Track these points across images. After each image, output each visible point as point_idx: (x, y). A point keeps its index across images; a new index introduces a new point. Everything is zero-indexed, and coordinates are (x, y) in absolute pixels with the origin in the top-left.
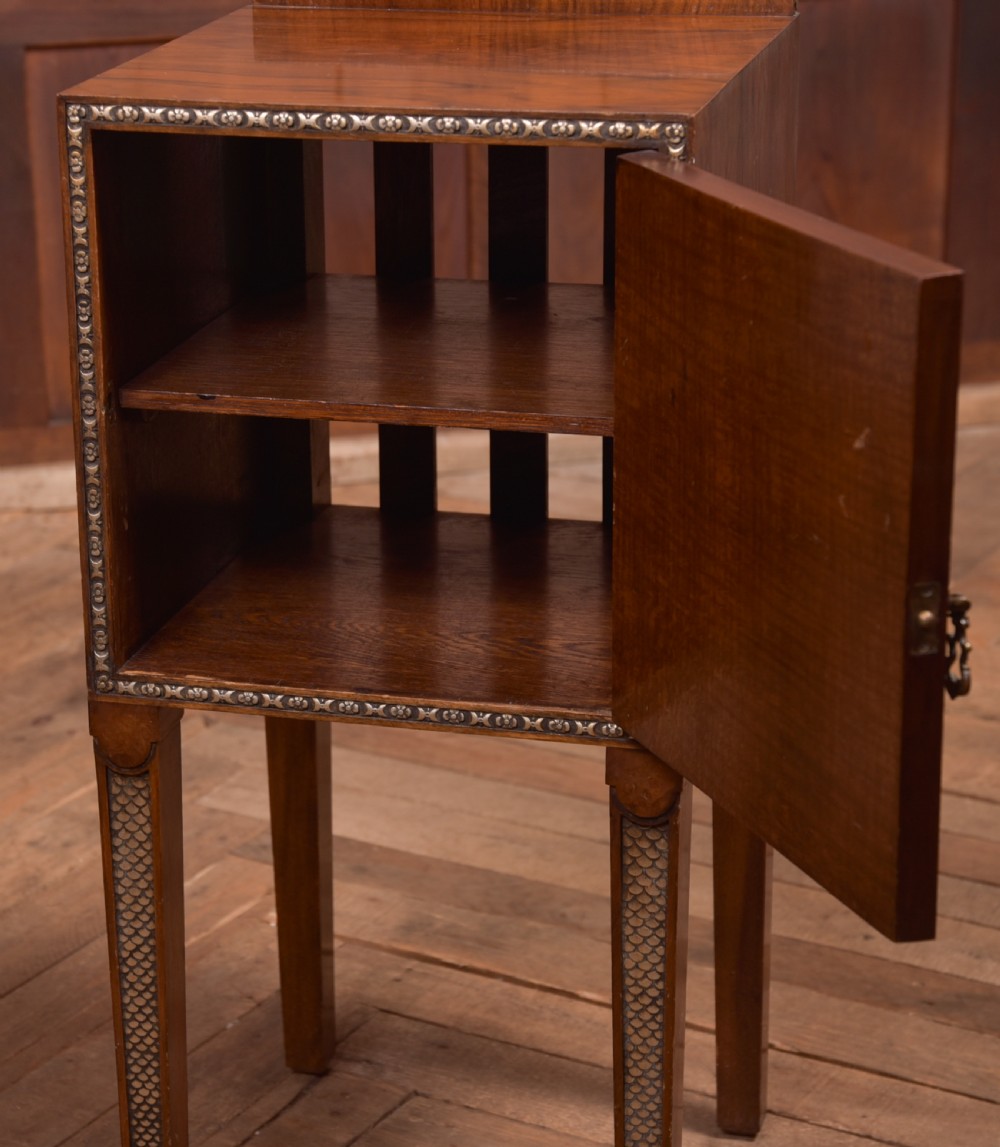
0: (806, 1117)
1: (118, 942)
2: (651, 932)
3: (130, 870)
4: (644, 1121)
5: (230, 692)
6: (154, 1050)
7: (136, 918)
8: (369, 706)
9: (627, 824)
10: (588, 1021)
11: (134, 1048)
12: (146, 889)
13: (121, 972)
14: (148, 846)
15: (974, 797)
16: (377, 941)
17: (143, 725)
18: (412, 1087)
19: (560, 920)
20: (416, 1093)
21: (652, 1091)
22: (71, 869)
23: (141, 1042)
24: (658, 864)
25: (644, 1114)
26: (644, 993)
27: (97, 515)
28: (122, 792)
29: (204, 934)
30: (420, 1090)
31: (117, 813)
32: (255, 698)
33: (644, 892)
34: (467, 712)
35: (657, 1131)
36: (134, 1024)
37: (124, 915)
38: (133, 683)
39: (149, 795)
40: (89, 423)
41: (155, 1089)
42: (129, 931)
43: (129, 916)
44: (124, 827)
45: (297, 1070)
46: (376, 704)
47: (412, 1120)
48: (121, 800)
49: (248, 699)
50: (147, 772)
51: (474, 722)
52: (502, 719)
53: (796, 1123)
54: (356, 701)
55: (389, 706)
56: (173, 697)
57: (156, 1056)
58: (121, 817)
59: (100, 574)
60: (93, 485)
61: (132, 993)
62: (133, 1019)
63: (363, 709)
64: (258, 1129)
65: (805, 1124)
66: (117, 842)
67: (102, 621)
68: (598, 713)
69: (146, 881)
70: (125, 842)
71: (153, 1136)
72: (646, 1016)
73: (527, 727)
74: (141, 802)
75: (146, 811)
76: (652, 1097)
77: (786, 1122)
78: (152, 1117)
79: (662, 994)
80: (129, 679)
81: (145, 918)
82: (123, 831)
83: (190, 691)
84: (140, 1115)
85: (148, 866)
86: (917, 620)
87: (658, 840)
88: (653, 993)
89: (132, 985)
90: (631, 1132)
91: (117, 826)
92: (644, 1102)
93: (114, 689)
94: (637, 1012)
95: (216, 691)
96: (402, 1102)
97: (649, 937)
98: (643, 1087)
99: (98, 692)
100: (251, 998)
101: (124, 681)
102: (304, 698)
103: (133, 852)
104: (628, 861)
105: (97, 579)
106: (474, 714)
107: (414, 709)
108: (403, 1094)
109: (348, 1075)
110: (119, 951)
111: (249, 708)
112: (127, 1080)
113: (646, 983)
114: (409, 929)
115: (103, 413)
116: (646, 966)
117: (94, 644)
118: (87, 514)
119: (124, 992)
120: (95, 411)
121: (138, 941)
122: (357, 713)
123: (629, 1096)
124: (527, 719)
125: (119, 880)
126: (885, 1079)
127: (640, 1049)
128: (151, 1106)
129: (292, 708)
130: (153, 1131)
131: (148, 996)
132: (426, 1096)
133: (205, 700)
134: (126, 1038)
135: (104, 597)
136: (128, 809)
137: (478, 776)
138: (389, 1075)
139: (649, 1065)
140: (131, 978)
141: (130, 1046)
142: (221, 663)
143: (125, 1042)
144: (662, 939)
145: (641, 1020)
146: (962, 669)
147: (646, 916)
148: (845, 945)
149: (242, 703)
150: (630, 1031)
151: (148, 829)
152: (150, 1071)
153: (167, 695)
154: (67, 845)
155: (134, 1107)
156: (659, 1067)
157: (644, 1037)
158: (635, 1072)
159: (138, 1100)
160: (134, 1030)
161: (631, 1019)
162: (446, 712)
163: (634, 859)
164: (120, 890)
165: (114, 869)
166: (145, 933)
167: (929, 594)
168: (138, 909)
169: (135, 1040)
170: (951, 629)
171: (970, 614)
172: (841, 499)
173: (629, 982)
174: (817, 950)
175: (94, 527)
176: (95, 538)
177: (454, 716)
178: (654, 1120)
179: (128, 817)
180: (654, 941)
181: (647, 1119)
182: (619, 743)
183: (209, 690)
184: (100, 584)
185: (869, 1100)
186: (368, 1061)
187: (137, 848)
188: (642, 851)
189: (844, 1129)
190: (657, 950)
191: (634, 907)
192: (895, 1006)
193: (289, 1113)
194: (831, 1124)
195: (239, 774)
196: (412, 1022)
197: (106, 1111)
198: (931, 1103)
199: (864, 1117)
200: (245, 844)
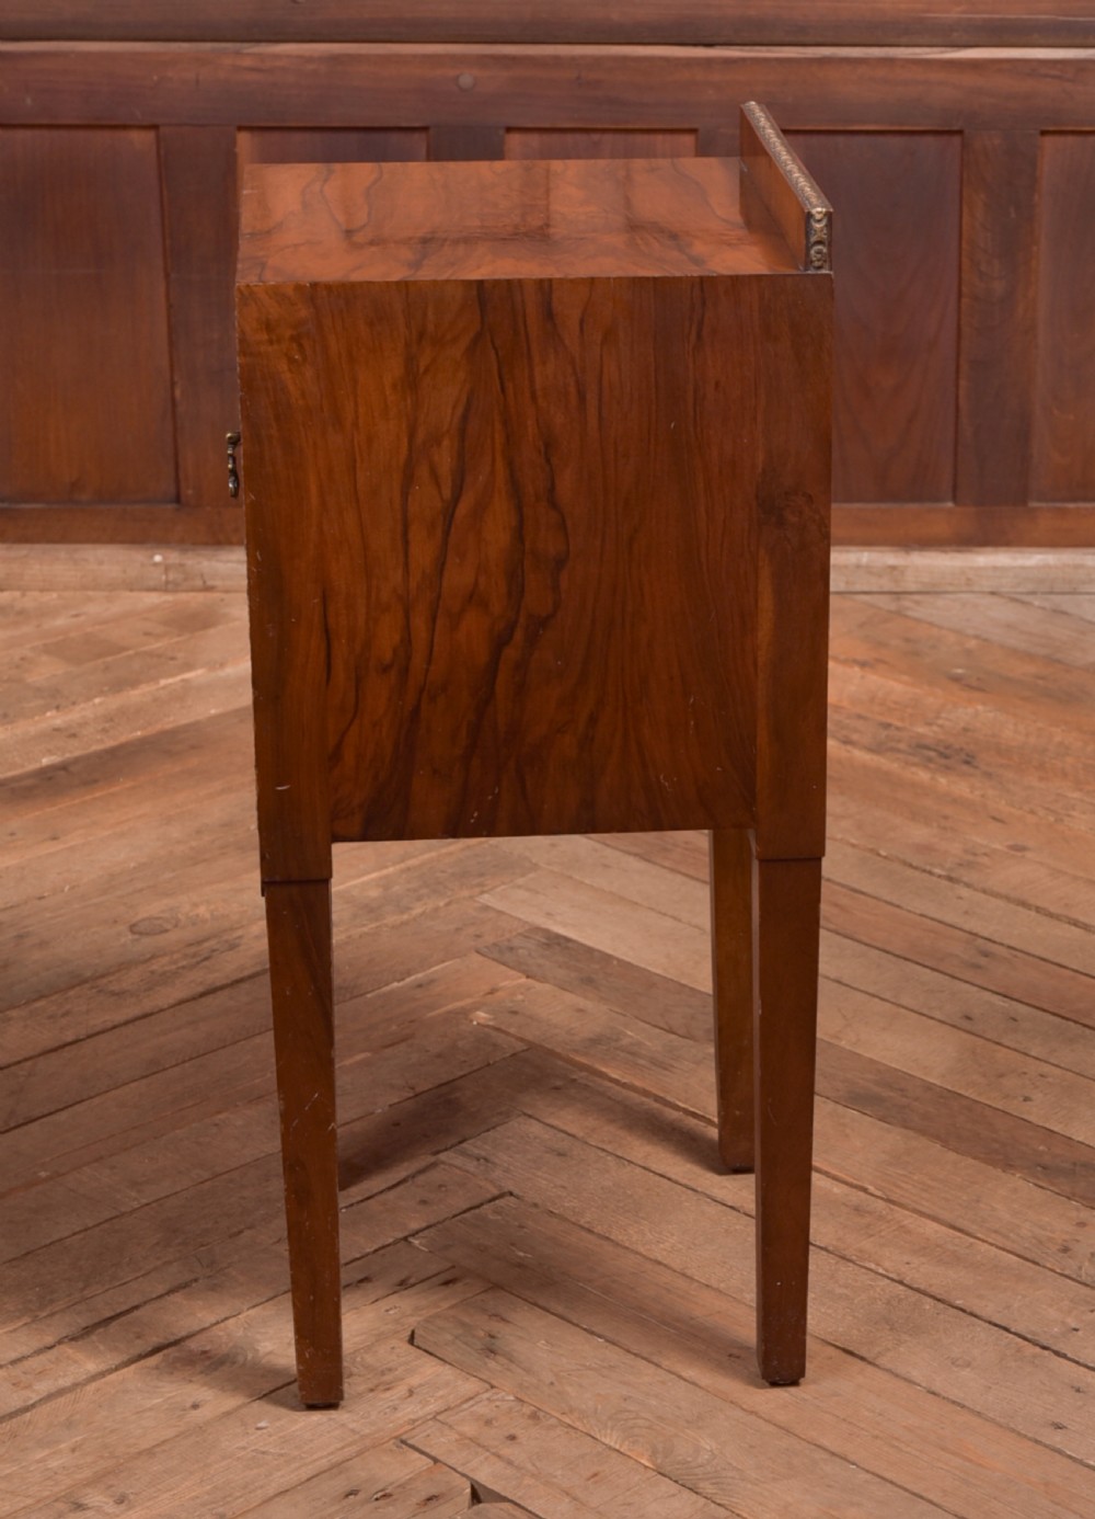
0: (855, 1259)
18: (508, 1188)
20: (511, 1194)
30: (516, 1192)
47: (491, 1217)
65: (851, 1264)
96: (494, 1200)
100: (413, 1088)
108: (496, 1192)
114: (595, 1042)
126: (950, 1231)
132: (517, 1197)
138: (496, 1174)
148: (999, 1104)
174: (970, 1106)
185: (925, 1249)
189: (884, 1272)
192: (1008, 1166)
193: (383, 1196)
194: (873, 1266)
195: (531, 875)
196: (548, 1128)
197: (220, 1175)
198: (979, 1257)
199: (908, 1263)
200: (495, 945)
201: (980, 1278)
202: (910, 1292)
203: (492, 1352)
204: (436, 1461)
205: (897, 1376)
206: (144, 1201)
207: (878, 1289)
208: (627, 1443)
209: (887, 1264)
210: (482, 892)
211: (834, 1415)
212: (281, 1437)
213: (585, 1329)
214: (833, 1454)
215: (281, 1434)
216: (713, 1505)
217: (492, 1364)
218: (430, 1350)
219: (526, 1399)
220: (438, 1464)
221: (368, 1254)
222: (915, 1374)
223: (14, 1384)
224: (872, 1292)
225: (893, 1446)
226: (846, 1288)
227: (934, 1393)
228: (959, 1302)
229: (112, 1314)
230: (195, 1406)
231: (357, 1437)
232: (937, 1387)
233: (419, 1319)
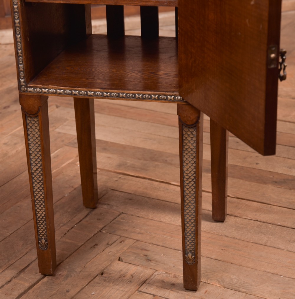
0: (239, 216)
1: (31, 168)
2: (191, 159)
3: (34, 146)
4: (190, 215)
5: (62, 90)
6: (43, 200)
7: (36, 160)
8: (105, 93)
9: (184, 127)
10: (174, 191)
11: (37, 200)
12: (39, 151)
13: (32, 177)
14: (39, 138)
15: (289, 122)
16: (110, 169)
17: (36, 101)
18: (121, 211)
19: (165, 162)
20: (123, 213)
21: (192, 207)
22: (17, 151)
23: (39, 198)
24: (193, 139)
25: (190, 214)
26: (189, 178)
27: (19, 36)
28: (30, 122)
29: (58, 169)
30: (124, 212)
31: (29, 129)
32: (70, 92)
33: (189, 147)
34: (135, 94)
35: (194, 219)
36: (37, 192)
37: (32, 160)
38: (32, 88)
39: (39, 123)
40: (16, 7)
41: (44, 211)
42: (34, 164)
43: (34, 160)
44: (31, 133)
45: (87, 207)
46: (107, 93)
47: (122, 221)
48: (30, 125)
49: (68, 92)
50: (38, 116)
51: (137, 97)
52: (146, 96)
53: (236, 217)
54: (101, 92)
55: (111, 93)
56: (45, 92)
57: (44, 202)
58: (30, 130)
59: (21, 54)
60: (18, 26)
61: (36, 183)
62: (36, 191)
63: (103, 94)
64: (76, 225)
65: (238, 218)
66: (30, 137)
67: (22, 69)
68: (175, 93)
69: (39, 149)
70: (32, 138)
71: (44, 225)
72: (190, 185)
73: (153, 98)
74: (36, 125)
75: (38, 128)
76: (192, 209)
77: (233, 218)
78: (43, 220)
79: (195, 178)
80: (31, 87)
81: (39, 160)
82: (31, 134)
83: (50, 90)
84: (40, 219)
85: (39, 145)
86: (270, 57)
87: (193, 132)
88: (192, 178)
89: (36, 181)
90: (186, 219)
91: (29, 133)
92: (190, 210)
93: (27, 90)
94: (188, 184)
95: (58, 90)
96: (119, 216)
97: (191, 161)
98: (190, 206)
99: (22, 92)
100: (72, 187)
101: (29, 88)
102: (85, 91)
103: (34, 140)
104: (184, 138)
105: (20, 56)
106: (137, 95)
107: (119, 94)
108: (119, 213)
109: (102, 208)
110: (31, 171)
111: (68, 95)
112: (35, 209)
113: (190, 175)
114: (120, 166)
115: (20, 3)
116: (190, 170)
117: (20, 77)
118: (16, 36)
119: (33, 183)
120: (17, 3)
121: (37, 167)
122: (101, 96)
123: (185, 208)
124: (153, 96)
125: (31, 149)
126: (262, 204)
127: (189, 194)
128: (43, 217)
129: (81, 95)
130: (44, 224)
131: (41, 184)
132: (126, 214)
133: (55, 93)
134: (34, 196)
135: (23, 62)
136: (32, 127)
137: (140, 120)
138: (114, 208)
139: (191, 199)
140: (35, 178)
141: (36, 199)
142: (59, 82)
143: (34, 198)
144: (195, 161)
145: (189, 186)
146: (284, 72)
147: (190, 155)
148: (250, 166)
149: (66, 94)
150: (185, 189)
151: (39, 133)
152: (42, 206)
153: (43, 92)
154: (15, 144)
155: (38, 217)
156: (194, 200)
157: (190, 191)
158: (187, 201)
159: (39, 215)
160: (37, 194)
161: (186, 186)
162: (128, 94)
163: (186, 138)
164: (31, 152)
165: (29, 146)
166: (39, 165)
167: (274, 49)
168: (37, 158)
169: (37, 197)
170: (280, 60)
171: (286, 55)
172: (247, 21)
173: (185, 174)
174: (242, 168)
175: (18, 40)
176: (19, 43)
177: (131, 96)
178: (193, 215)
179: (33, 130)
180: (193, 162)
181: (191, 215)
182: (181, 102)
183: (56, 90)
184: (21, 58)
185: (258, 210)
186: (108, 204)
187: (36, 139)
188: (188, 135)
189: (250, 219)
190: (193, 165)
191: (186, 152)
192: (265, 183)
193: (85, 220)
194: (246, 217)
195: (67, 122)
196: (121, 193)
197: (30, 221)
198: (275, 210)
199: (256, 215)
200: (70, 142)
201: (280, 216)
202: (262, 223)
203: (149, 260)
204: (154, 296)
205: (275, 248)
206: (11, 232)
207: (252, 224)
208: (209, 280)
209: (250, 216)
210: (56, 129)
211: (265, 262)
212: (101, 296)
213: (173, 249)
214: (273, 274)
215: (100, 295)
216: (248, 295)
217: (152, 264)
218: (130, 263)
219: (169, 272)
220: (155, 296)
221: (92, 237)
222: (280, 246)
223: (6, 294)
224: (251, 225)
225: (289, 269)
226: (242, 225)
227: (289, 251)
228: (279, 224)
229: (23, 268)
230: (68, 291)
231: (125, 292)
232: (290, 249)
233: (120, 254)
